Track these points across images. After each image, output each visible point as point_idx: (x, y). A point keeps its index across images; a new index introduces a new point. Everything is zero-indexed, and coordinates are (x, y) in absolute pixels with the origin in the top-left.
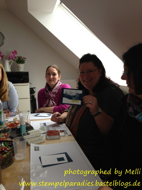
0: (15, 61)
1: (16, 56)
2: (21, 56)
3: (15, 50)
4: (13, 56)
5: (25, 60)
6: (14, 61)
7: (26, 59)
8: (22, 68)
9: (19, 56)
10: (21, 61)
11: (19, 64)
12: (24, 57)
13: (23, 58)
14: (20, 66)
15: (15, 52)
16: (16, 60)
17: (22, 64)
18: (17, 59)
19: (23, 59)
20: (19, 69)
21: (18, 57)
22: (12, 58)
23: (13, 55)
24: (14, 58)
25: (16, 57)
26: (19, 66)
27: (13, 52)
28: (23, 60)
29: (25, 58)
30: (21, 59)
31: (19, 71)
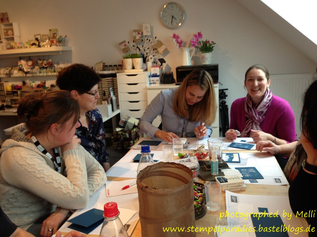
0: (199, 48)
1: (200, 40)
2: (207, 40)
3: (199, 32)
4: (196, 42)
5: (213, 45)
6: (197, 48)
7: (215, 44)
8: (208, 59)
9: (204, 40)
10: (207, 48)
11: (204, 54)
12: (212, 42)
13: (210, 43)
14: (206, 57)
15: (200, 35)
16: (200, 46)
17: (208, 54)
18: (202, 45)
19: (211, 45)
20: (204, 62)
21: (203, 42)
22: (195, 45)
23: (197, 39)
24: (198, 43)
25: (200, 42)
26: (204, 57)
27: (195, 36)
28: (211, 47)
29: (214, 42)
30: (208, 45)
31: (204, 64)
